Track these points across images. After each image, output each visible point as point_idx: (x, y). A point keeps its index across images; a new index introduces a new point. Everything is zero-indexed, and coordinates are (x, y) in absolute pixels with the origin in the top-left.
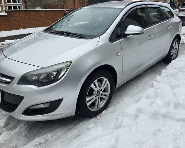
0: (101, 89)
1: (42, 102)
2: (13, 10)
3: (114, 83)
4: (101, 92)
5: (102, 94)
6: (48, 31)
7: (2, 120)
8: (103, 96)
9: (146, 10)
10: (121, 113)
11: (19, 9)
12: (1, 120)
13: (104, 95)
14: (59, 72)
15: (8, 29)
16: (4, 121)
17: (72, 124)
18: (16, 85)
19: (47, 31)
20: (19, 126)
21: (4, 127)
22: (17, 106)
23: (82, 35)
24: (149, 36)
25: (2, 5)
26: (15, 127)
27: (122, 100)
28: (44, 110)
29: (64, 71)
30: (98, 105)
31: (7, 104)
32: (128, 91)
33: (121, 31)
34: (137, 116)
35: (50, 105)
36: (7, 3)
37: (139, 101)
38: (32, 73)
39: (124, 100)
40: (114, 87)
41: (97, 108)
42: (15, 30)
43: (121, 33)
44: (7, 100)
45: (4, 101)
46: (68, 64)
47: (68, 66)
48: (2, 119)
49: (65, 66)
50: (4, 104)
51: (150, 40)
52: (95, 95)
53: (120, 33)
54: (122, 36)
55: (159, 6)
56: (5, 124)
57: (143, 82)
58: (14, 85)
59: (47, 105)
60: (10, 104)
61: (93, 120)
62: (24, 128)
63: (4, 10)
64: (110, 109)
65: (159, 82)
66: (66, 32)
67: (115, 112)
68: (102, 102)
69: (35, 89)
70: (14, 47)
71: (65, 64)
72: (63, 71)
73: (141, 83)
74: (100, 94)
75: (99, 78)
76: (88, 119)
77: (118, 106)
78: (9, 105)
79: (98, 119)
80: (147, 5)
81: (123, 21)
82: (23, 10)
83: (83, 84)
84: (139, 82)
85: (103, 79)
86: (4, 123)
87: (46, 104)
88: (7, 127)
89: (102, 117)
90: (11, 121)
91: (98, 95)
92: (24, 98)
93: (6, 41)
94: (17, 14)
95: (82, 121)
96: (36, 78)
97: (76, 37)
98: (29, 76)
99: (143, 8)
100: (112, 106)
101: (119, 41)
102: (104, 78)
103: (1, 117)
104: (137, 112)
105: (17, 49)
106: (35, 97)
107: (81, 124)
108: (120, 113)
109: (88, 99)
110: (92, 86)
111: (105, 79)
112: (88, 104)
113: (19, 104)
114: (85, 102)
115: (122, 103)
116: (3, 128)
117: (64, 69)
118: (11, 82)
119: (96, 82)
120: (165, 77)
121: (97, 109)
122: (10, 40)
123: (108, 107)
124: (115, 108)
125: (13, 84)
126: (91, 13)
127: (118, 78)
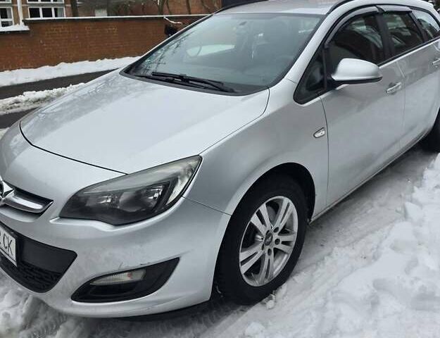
0: (276, 226)
1: (124, 267)
2: (42, 18)
3: (308, 210)
4: (276, 236)
5: (277, 241)
6: (134, 71)
7: (18, 307)
8: (280, 246)
9: (378, 18)
10: (332, 293)
11: (56, 16)
12: (16, 308)
13: (283, 243)
14: (169, 185)
15: (31, 65)
16: (24, 311)
17: (200, 322)
18: (56, 220)
19: (131, 72)
20: (61, 327)
21: (24, 327)
22: (58, 276)
23: (222, 84)
24: (391, 85)
25: (17, 7)
26: (50, 329)
27: (329, 254)
28: (131, 289)
29: (182, 182)
30: (268, 271)
31: (31, 270)
32: (340, 226)
33: (322, 73)
34: (374, 303)
35: (145, 276)
36: (28, 2)
37: (375, 258)
38: (97, 190)
39: (334, 254)
40: (308, 220)
41: (266, 277)
42: (47, 67)
43: (322, 77)
44: (32, 259)
45: (23, 262)
46: (193, 163)
47: (193, 171)
48: (17, 304)
49: (185, 170)
50: (25, 270)
51: (393, 94)
52: (261, 245)
53: (318, 77)
54: (326, 86)
55: (408, 9)
56: (26, 319)
57: (375, 203)
58: (51, 221)
59: (138, 276)
60: (40, 270)
61: (256, 310)
62: (74, 332)
63: (21, 18)
64: (298, 280)
65: (421, 205)
66: (181, 77)
67: (313, 288)
68: (277, 261)
69: (108, 232)
70: (48, 114)
71: (185, 164)
72: (179, 181)
73: (372, 207)
74: (274, 239)
75: (270, 200)
76: (241, 307)
77: (319, 270)
78: (37, 272)
79: (269, 309)
80: (381, 7)
81: (326, 47)
82: (65, 18)
83: (232, 216)
84: (366, 203)
85: (281, 201)
86: (22, 316)
87: (134, 273)
88: (30, 327)
89: (280, 302)
90: (40, 311)
91: (268, 244)
92: (76, 255)
93: (25, 93)
94: (52, 29)
95: (227, 313)
96: (109, 201)
97: (205, 88)
98: (89, 197)
99: (373, 14)
100: (302, 270)
101: (318, 99)
102: (283, 197)
103: (16, 300)
104: (376, 291)
105: (56, 119)
106: (107, 254)
107: (225, 321)
108: (330, 293)
109: (243, 256)
110: (254, 220)
111: (286, 201)
112: (244, 269)
113: (65, 272)
114: (236, 264)
115: (328, 261)
116: (21, 330)
117: (182, 179)
118: (42, 213)
119: (263, 209)
120: (433, 190)
121: (266, 281)
122: (34, 92)
123: (292, 273)
124: (312, 275)
125: (48, 219)
126: (242, 27)
127: (316, 197)
